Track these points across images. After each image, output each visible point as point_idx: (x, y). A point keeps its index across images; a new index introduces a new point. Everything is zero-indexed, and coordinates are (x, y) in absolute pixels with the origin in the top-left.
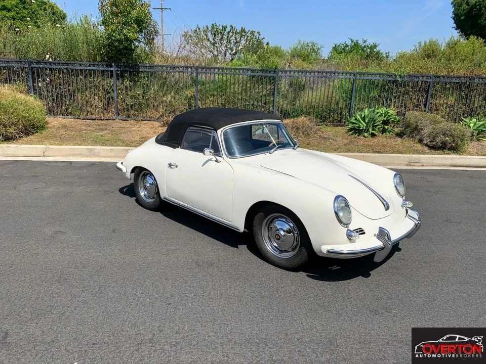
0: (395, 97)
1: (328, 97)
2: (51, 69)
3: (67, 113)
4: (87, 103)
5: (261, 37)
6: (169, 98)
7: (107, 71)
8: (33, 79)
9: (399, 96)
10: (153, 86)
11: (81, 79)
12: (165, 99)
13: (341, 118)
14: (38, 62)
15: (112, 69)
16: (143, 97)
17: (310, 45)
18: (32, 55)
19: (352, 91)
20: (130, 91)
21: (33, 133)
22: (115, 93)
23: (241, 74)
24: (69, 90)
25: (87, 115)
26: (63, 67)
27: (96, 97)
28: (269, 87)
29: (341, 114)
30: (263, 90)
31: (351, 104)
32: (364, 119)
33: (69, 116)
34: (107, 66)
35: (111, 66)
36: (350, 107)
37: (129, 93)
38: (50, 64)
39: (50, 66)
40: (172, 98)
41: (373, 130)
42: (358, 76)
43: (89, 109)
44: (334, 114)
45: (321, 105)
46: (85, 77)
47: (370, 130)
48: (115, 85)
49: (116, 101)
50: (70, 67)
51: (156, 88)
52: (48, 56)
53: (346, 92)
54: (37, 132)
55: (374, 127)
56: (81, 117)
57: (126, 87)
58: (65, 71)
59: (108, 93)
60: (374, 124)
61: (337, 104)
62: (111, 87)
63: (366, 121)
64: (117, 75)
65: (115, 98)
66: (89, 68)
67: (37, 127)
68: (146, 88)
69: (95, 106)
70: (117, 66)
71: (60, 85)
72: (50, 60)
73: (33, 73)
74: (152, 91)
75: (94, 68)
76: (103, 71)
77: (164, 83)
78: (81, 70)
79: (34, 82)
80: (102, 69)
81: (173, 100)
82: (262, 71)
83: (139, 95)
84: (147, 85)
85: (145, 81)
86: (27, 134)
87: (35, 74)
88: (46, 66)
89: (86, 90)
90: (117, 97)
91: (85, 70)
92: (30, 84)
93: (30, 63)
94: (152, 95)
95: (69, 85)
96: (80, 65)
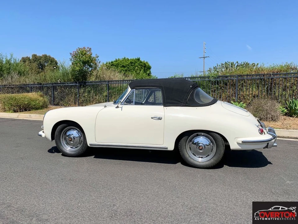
0: (212, 91)
3: (63, 105)
6: (98, 97)
7: (76, 85)
9: (215, 90)
10: (92, 91)
11: (67, 90)
12: (96, 97)
14: (55, 83)
15: (77, 84)
18: (54, 81)
20: (83, 94)
23: (127, 83)
24: (64, 95)
25: (69, 105)
26: (62, 85)
34: (75, 83)
35: (77, 83)
38: (58, 84)
43: (70, 103)
46: (69, 89)
48: (78, 92)
50: (64, 85)
57: (82, 92)
59: (76, 95)
64: (79, 87)
68: (89, 92)
69: (71, 101)
70: (79, 83)
71: (61, 93)
74: (91, 94)
75: (71, 85)
76: (74, 86)
78: (67, 86)
81: (99, 98)
83: (86, 96)
85: (89, 89)
86: (26, 110)
87: (54, 88)
88: (57, 85)
89: (69, 94)
90: (79, 97)
91: (69, 86)
92: (52, 92)
93: (53, 84)
94: (91, 96)
95: (64, 93)
96: (67, 83)
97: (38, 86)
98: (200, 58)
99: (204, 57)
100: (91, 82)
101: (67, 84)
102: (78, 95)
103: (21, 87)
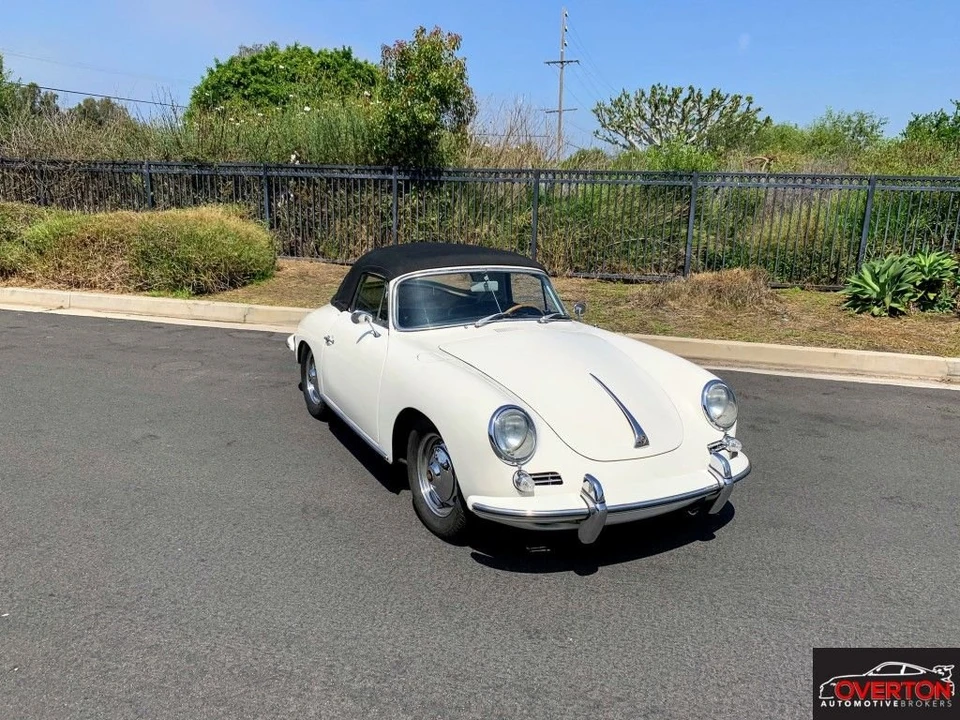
1: (806, 227)
2: (296, 179)
3: (317, 253)
4: (349, 236)
5: (753, 108)
6: (486, 230)
7: (383, 180)
8: (270, 193)
10: (459, 208)
11: (341, 195)
12: (478, 230)
13: (836, 273)
14: (279, 167)
15: (392, 177)
16: (441, 226)
17: (855, 119)
18: (271, 156)
19: (864, 215)
20: (420, 215)
21: (244, 284)
22: (394, 219)
23: (622, 183)
24: (322, 213)
25: (348, 257)
26: (314, 175)
27: (364, 227)
28: (677, 208)
29: (837, 264)
30: (666, 213)
31: (860, 243)
32: (875, 277)
33: (321, 259)
34: (383, 172)
35: (390, 172)
36: (859, 251)
37: (417, 220)
38: (296, 169)
39: (296, 174)
40: (490, 228)
41: (894, 300)
42: (879, 185)
43: (352, 247)
44: (819, 266)
45: (790, 246)
46: (349, 192)
47: (888, 300)
48: (395, 206)
49: (395, 234)
50: (326, 174)
51: (464, 210)
52: (293, 157)
53: (851, 220)
54: (252, 283)
55: (898, 295)
56: (338, 261)
57: (413, 210)
58: (318, 181)
59: (383, 219)
60: (898, 287)
61: (830, 243)
62: (389, 208)
63: (882, 281)
64: (399, 187)
65: (394, 228)
66: (355, 176)
67: (254, 275)
68: (446, 210)
69: (362, 241)
70: (400, 172)
71: (310, 205)
72: (297, 163)
73: (270, 187)
74: (456, 217)
75: (362, 176)
76: (376, 181)
77: (477, 202)
78: (342, 179)
79: (271, 200)
80: (375, 177)
81: (492, 232)
82: (666, 175)
83: (433, 223)
84: (449, 206)
85: (445, 198)
86: (233, 285)
87: (273, 187)
88: (289, 174)
89: (349, 214)
90: (398, 227)
91: (348, 180)
92: (265, 203)
93: (267, 168)
94: (456, 224)
95: (322, 205)
96: (342, 170)
97: (188, 173)
98: (548, 63)
99: (562, 63)
100: (457, 173)
101: (337, 174)
102: (393, 222)
103: (95, 174)
